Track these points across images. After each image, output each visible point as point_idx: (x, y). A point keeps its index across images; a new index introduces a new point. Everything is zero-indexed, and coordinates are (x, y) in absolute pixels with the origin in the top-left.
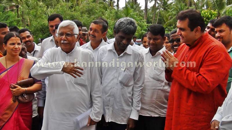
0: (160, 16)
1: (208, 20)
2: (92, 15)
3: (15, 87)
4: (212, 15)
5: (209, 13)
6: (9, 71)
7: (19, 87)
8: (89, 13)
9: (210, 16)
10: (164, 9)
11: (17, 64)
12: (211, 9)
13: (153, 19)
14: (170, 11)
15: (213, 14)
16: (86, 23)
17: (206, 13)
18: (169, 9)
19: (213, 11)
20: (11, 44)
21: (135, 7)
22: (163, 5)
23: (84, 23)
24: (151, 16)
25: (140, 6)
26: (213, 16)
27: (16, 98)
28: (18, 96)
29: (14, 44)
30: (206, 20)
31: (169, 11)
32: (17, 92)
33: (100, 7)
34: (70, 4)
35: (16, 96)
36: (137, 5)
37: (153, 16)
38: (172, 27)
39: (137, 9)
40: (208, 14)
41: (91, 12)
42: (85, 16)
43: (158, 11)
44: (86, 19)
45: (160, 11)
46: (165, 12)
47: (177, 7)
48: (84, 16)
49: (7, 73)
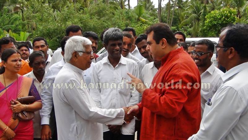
0: (175, 15)
1: (227, 19)
2: (102, 17)
3: (15, 103)
4: (231, 14)
5: (228, 11)
6: (8, 89)
7: (20, 104)
8: (99, 15)
9: (229, 14)
10: (179, 7)
11: (16, 82)
12: (230, 7)
13: (168, 18)
14: (186, 9)
15: (233, 13)
16: (96, 26)
17: (225, 12)
18: (184, 7)
19: (233, 9)
20: (13, 61)
21: (148, 5)
22: (178, 3)
23: (94, 26)
24: (166, 15)
25: (153, 4)
26: (233, 14)
27: (16, 115)
28: (18, 113)
29: (16, 61)
30: (225, 19)
31: (184, 10)
32: (17, 108)
33: (111, 7)
34: (78, 5)
35: (16, 113)
36: (150, 4)
37: (167, 15)
38: (188, 26)
39: (150, 8)
40: (227, 13)
41: (101, 14)
42: (95, 18)
43: (173, 9)
44: (96, 21)
45: (175, 10)
46: (180, 11)
47: (193, 5)
48: (93, 18)
49: (6, 91)
